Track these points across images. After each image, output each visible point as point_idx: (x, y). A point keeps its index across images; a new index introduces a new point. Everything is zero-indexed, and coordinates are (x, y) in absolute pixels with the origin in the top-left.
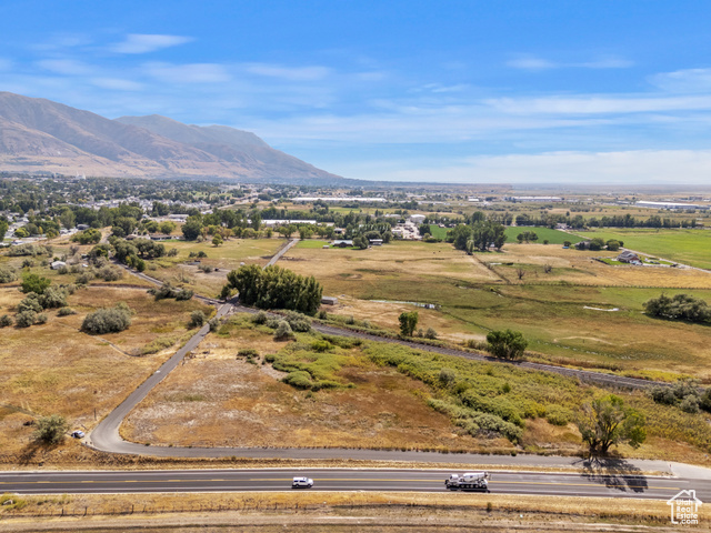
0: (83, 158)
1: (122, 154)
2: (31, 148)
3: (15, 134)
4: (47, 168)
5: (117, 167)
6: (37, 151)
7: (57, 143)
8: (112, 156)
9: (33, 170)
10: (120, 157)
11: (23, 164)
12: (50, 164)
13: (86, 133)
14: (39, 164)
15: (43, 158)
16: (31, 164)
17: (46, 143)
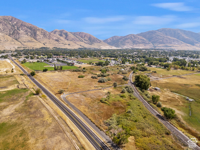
0: (183, 45)
1: (196, 43)
2: (170, 43)
3: (167, 39)
4: (172, 48)
5: (193, 47)
6: (171, 43)
7: (177, 41)
8: (192, 44)
9: (168, 48)
10: (195, 44)
11: (166, 47)
12: (173, 46)
13: (187, 37)
14: (170, 47)
15: (172, 45)
16: (169, 47)
17: (174, 41)
